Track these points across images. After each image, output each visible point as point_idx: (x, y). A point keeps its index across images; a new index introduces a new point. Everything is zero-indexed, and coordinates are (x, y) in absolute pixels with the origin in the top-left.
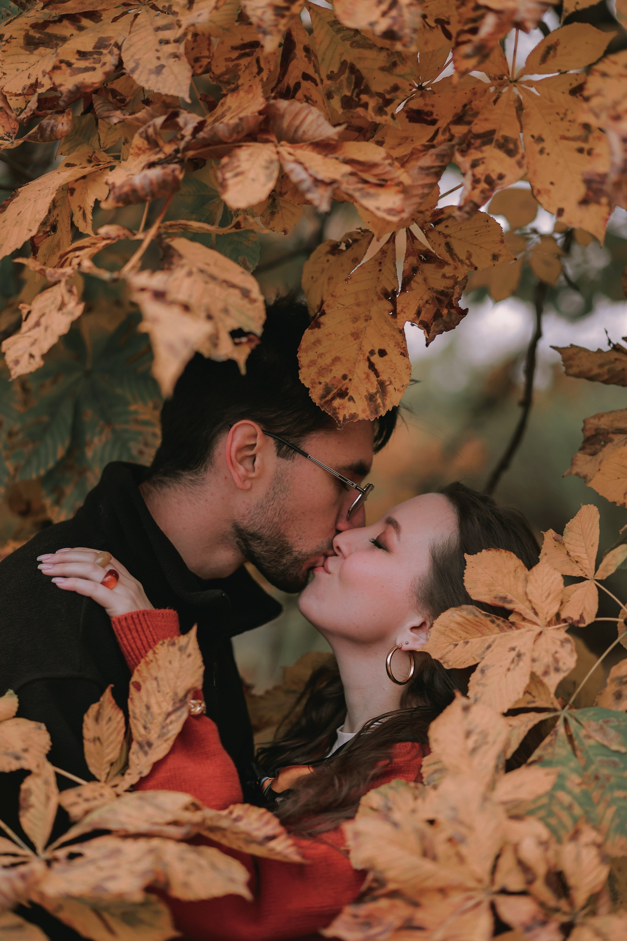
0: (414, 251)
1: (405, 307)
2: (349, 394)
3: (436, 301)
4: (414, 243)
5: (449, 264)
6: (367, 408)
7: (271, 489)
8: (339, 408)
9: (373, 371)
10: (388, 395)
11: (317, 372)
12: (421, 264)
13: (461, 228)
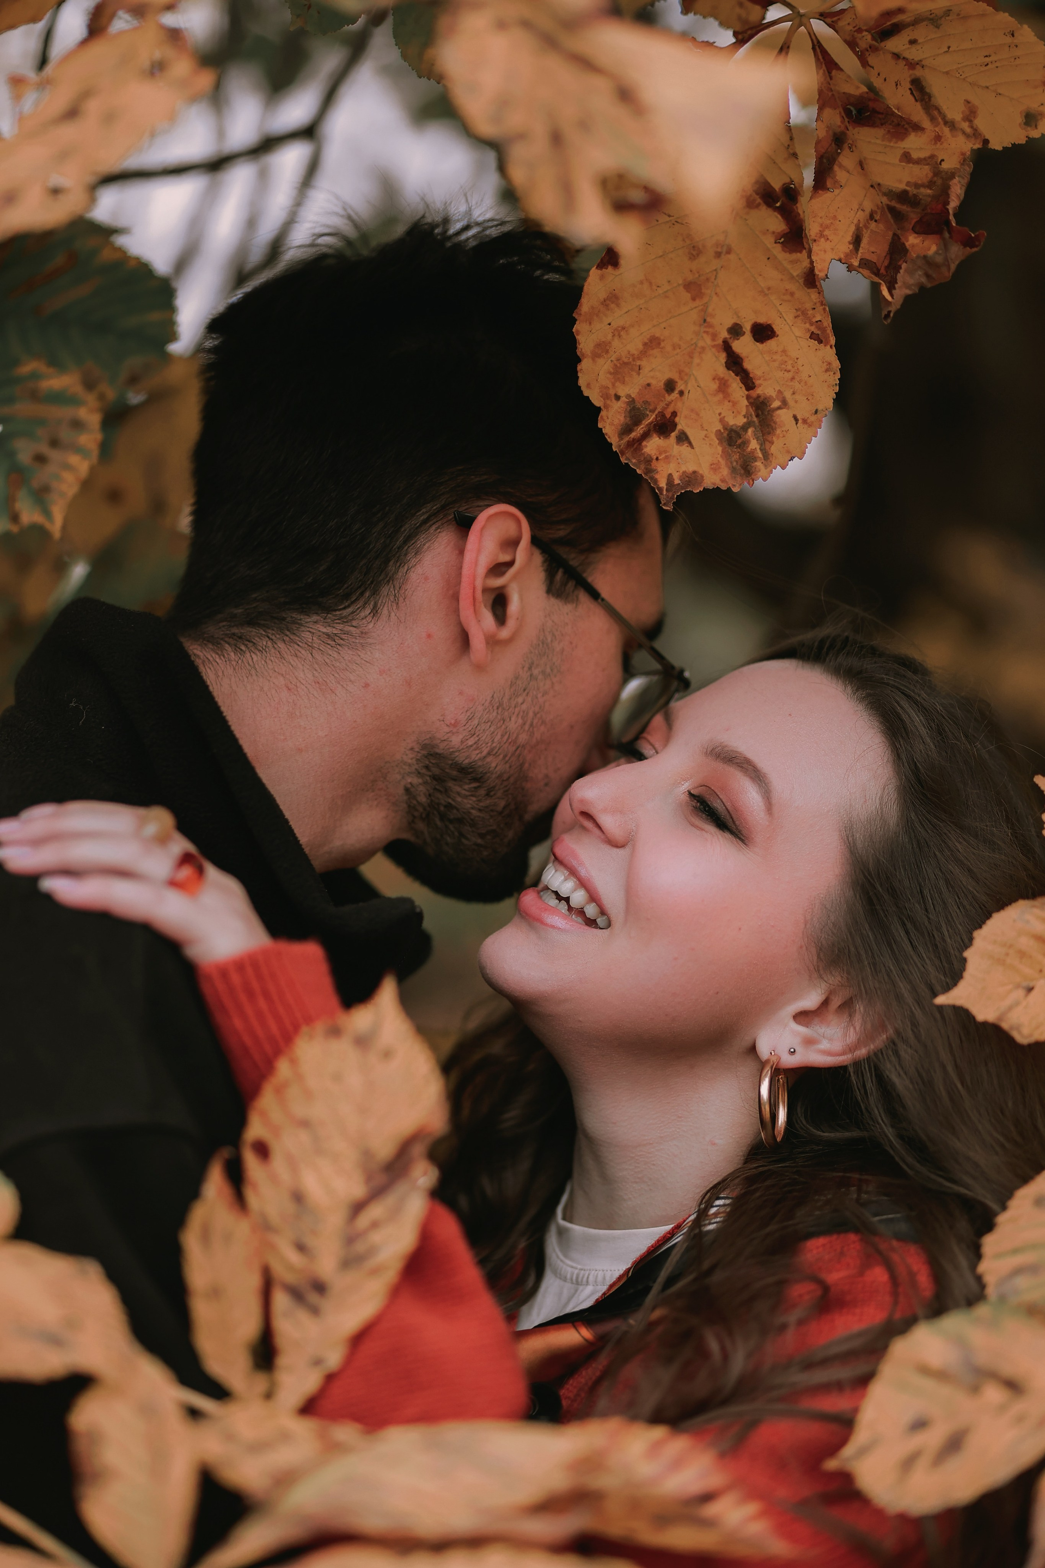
0: (833, 95)
1: (827, 227)
2: (679, 427)
3: (889, 216)
4: (831, 78)
5: (923, 129)
6: (723, 462)
7: (526, 669)
8: (657, 459)
9: (737, 375)
10: (778, 431)
11: (612, 370)
12: (850, 128)
13: (949, 47)
